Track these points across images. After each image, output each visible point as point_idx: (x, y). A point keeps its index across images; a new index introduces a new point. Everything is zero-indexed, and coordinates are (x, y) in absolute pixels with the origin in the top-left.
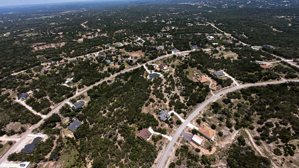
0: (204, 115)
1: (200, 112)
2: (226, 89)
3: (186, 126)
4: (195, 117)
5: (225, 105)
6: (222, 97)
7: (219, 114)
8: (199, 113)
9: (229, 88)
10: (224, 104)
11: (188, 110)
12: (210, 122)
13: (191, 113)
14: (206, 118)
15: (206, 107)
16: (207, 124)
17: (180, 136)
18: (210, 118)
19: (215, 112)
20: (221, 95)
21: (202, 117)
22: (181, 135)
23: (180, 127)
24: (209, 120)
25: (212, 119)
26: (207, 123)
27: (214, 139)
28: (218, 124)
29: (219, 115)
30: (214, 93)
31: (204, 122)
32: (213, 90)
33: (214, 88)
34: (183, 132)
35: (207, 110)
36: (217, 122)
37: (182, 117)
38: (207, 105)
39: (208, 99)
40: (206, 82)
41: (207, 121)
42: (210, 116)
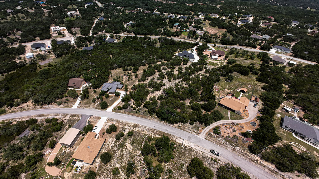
0: (130, 134)
1: (136, 126)
2: (256, 162)
3: (99, 116)
4: (121, 122)
5: (185, 169)
6: (210, 155)
7: (144, 160)
8: (132, 125)
9: (272, 171)
10: (182, 166)
11: (135, 109)
12: (119, 149)
13: (128, 114)
14: (125, 139)
15: (153, 131)
16: (113, 145)
17: (80, 115)
18: (128, 146)
19: (146, 151)
20: (212, 151)
21: (127, 131)
22: (82, 116)
23: (96, 110)
24: (122, 146)
25: (126, 149)
26: (115, 143)
27: (77, 167)
28: (118, 166)
29: (143, 162)
30: (209, 134)
31: (115, 139)
32: (216, 131)
33: (225, 132)
34: (88, 116)
35: (145, 135)
36: (123, 162)
37: (116, 107)
38: (160, 132)
39: (181, 129)
40: (233, 111)
41: (118, 144)
42: (132, 144)
